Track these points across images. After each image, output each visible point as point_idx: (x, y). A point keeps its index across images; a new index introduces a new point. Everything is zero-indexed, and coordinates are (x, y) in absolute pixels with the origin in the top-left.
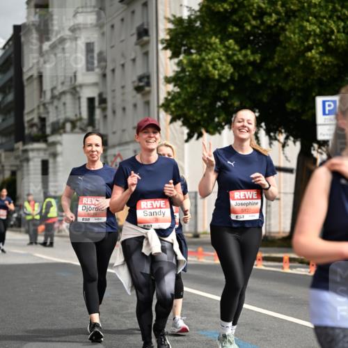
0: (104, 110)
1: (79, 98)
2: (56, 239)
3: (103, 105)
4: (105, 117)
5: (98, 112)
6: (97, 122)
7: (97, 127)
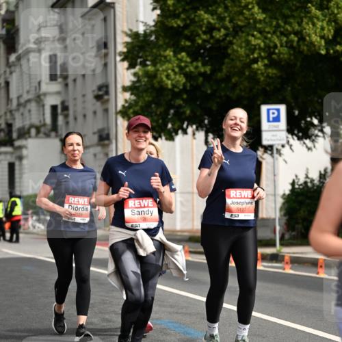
0: (66, 116)
1: (43, 106)
2: (21, 235)
3: (66, 112)
4: (67, 123)
5: (60, 119)
6: (59, 128)
7: (60, 132)
